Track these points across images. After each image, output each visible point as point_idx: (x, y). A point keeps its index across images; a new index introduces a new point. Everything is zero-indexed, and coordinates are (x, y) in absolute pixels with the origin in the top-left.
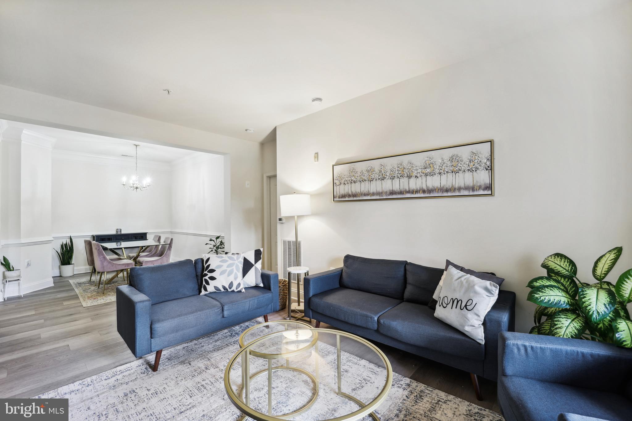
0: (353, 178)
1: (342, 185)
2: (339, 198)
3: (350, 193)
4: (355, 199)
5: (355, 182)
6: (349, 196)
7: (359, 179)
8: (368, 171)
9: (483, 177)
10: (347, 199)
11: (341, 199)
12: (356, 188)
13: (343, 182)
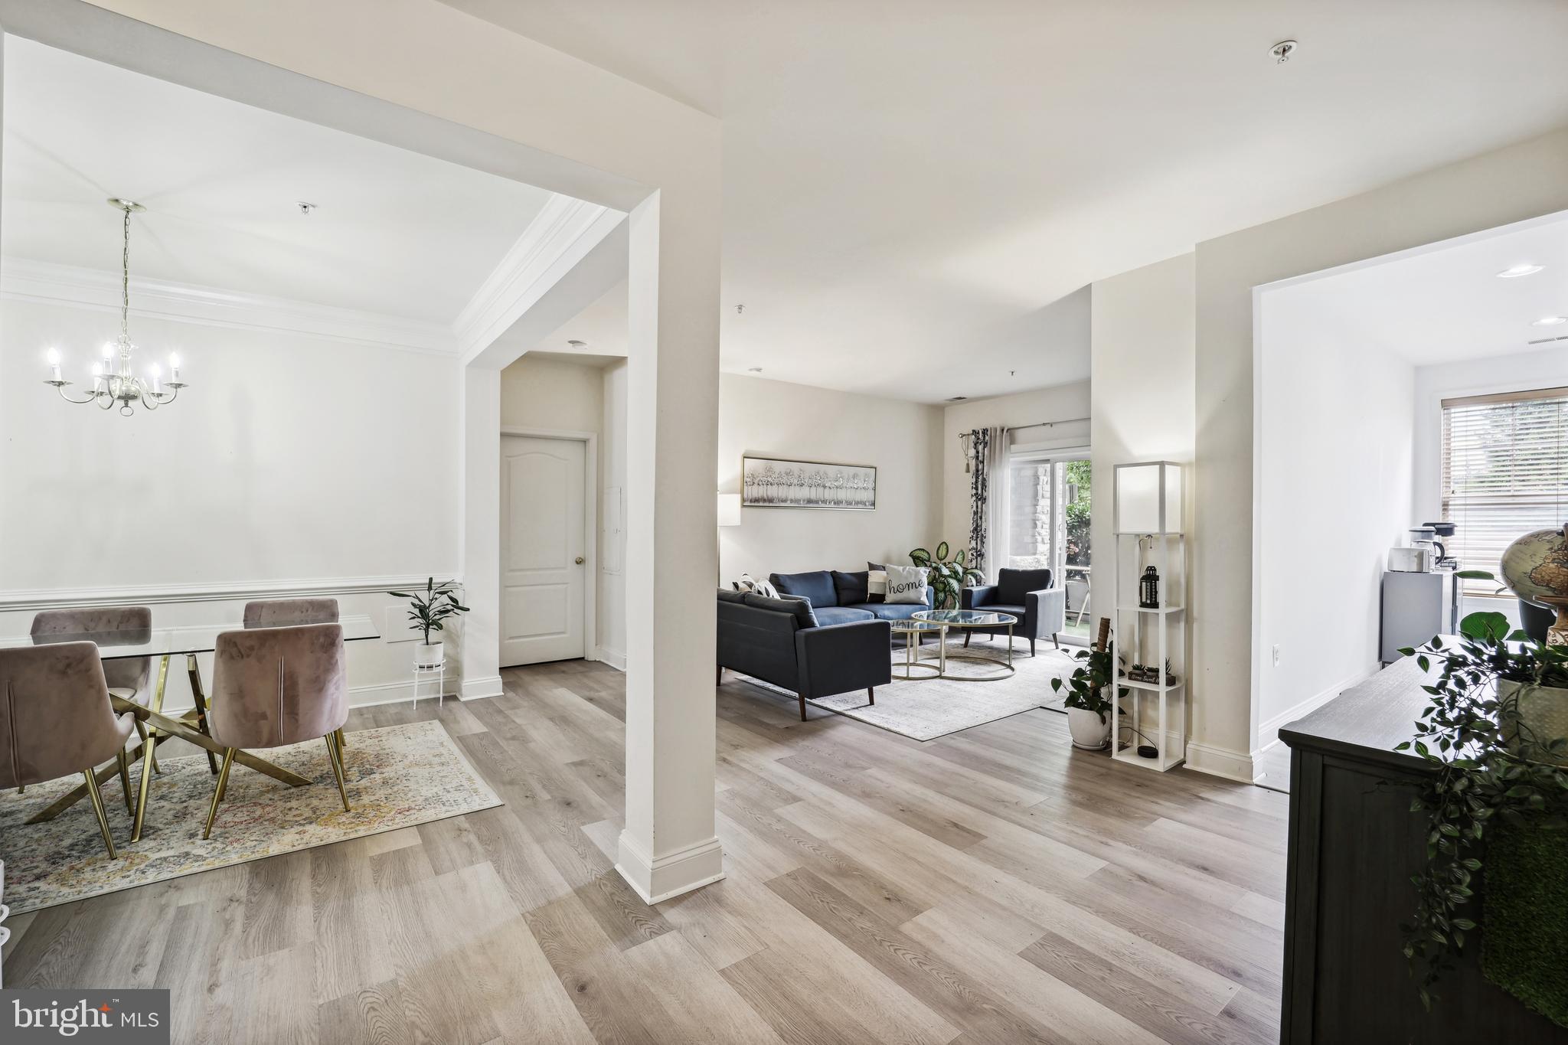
0: (770, 479)
1: (756, 485)
2: (751, 501)
3: (765, 497)
4: (771, 505)
5: (771, 484)
6: (764, 501)
7: (776, 481)
8: (787, 474)
9: (867, 496)
10: (761, 504)
11: (753, 504)
12: (773, 492)
13: (756, 481)
